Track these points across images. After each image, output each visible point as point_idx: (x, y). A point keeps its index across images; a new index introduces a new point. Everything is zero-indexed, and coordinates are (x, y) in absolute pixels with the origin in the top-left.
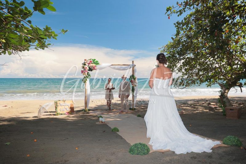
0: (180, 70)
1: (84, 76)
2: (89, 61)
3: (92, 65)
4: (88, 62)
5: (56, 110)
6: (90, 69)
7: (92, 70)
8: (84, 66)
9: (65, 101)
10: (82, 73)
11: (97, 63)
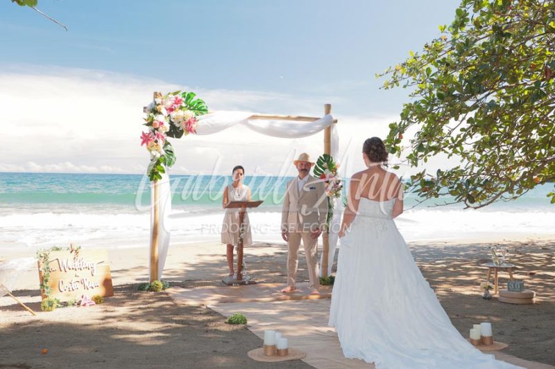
0: (456, 146)
1: (154, 153)
2: (173, 97)
3: (180, 113)
4: (169, 104)
5: (42, 285)
6: (175, 132)
7: (182, 132)
8: (155, 118)
9: (77, 252)
10: (145, 144)
11: (201, 107)
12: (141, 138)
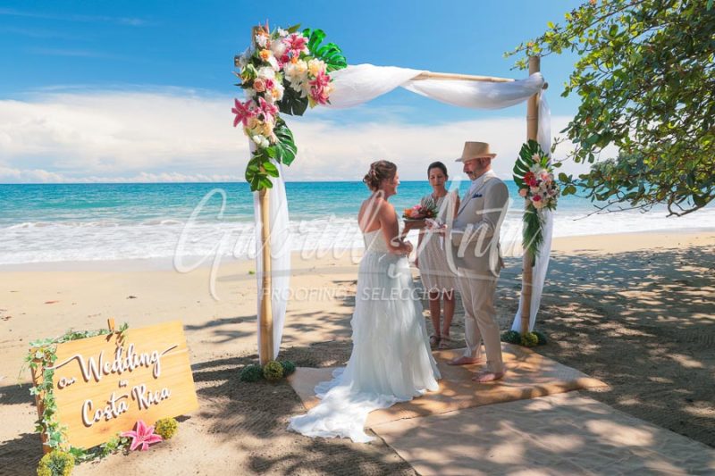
1: (257, 138)
2: (288, 37)
5: (40, 424)
7: (305, 101)
8: (257, 73)
9: (120, 336)
10: (241, 124)
11: (334, 58)
12: (234, 111)
